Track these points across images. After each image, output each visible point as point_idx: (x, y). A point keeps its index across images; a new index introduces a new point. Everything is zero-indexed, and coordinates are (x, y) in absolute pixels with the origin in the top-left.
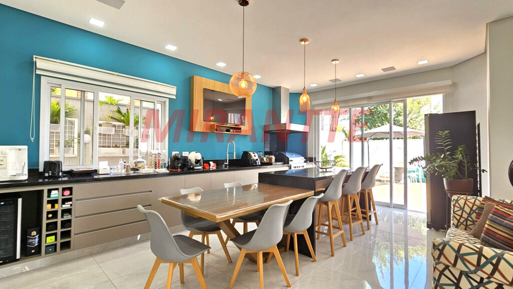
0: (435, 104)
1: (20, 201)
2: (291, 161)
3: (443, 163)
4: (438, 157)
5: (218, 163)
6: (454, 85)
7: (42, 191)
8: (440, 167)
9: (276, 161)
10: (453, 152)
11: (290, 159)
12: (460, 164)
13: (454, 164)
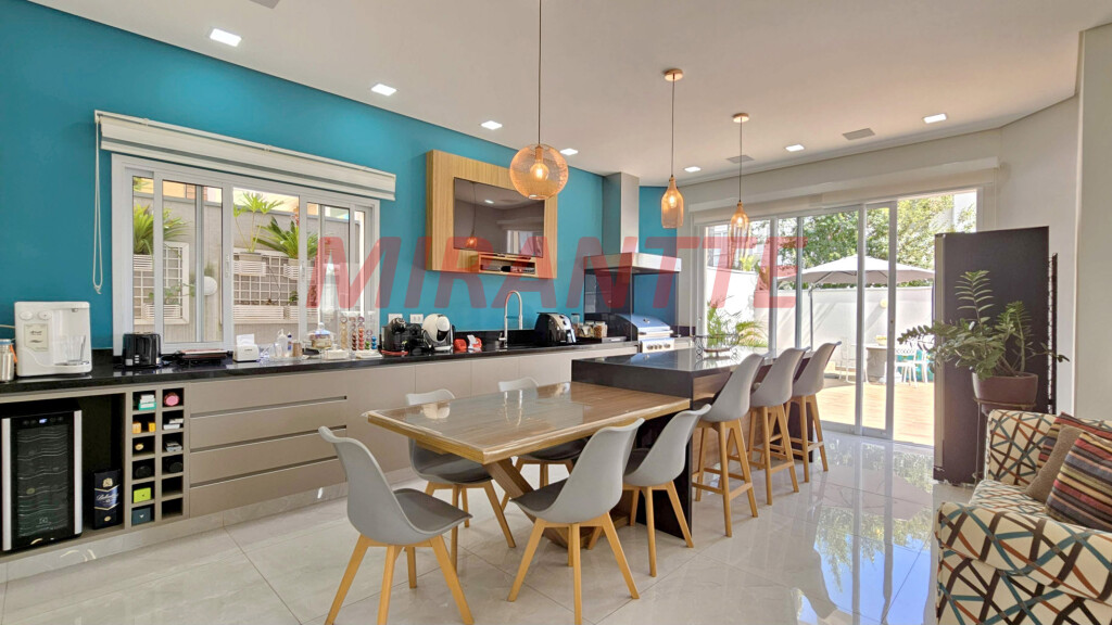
0: (961, 211)
1: (78, 415)
2: (642, 334)
3: (972, 340)
4: (961, 328)
5: (486, 338)
6: (1004, 168)
7: (121, 397)
8: (964, 349)
9: (611, 333)
10: (995, 317)
11: (640, 330)
12: (1011, 342)
13: (995, 342)
